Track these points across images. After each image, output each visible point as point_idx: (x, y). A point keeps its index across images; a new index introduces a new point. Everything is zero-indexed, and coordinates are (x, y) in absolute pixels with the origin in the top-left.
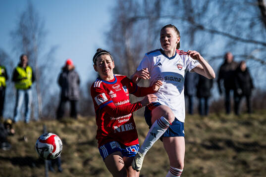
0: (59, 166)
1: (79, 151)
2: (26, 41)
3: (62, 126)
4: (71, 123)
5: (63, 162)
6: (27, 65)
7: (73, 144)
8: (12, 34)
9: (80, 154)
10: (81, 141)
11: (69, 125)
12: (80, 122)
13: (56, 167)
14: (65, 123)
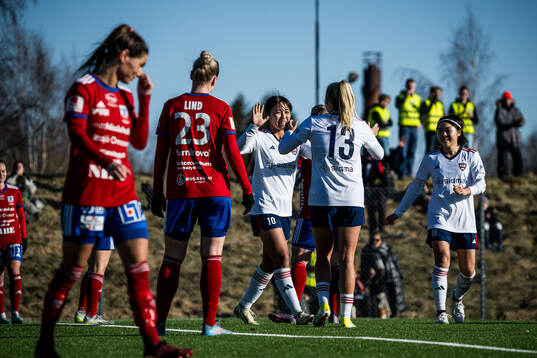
0: (499, 242)
1: (528, 222)
2: (461, 67)
3: (507, 187)
4: (519, 183)
5: (505, 237)
6: (468, 101)
7: (520, 212)
8: (442, 57)
9: (530, 228)
10: (531, 209)
11: (516, 186)
12: (532, 182)
13: (496, 244)
14: (510, 182)
